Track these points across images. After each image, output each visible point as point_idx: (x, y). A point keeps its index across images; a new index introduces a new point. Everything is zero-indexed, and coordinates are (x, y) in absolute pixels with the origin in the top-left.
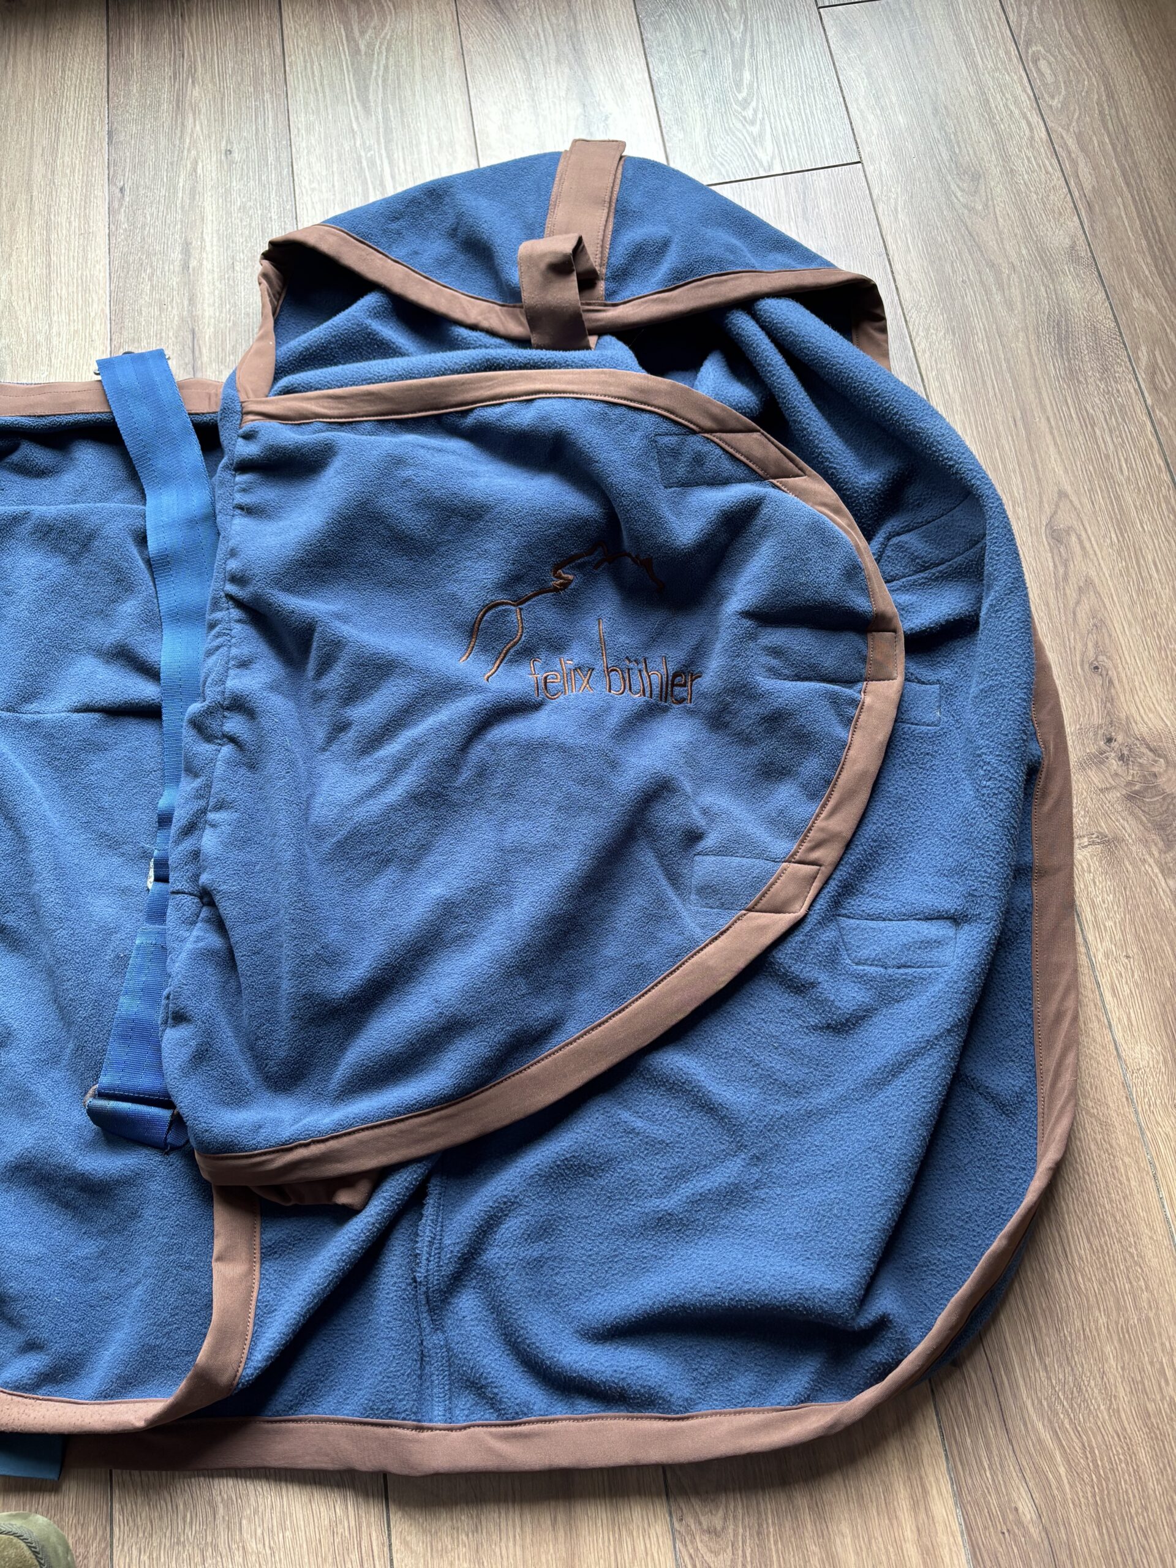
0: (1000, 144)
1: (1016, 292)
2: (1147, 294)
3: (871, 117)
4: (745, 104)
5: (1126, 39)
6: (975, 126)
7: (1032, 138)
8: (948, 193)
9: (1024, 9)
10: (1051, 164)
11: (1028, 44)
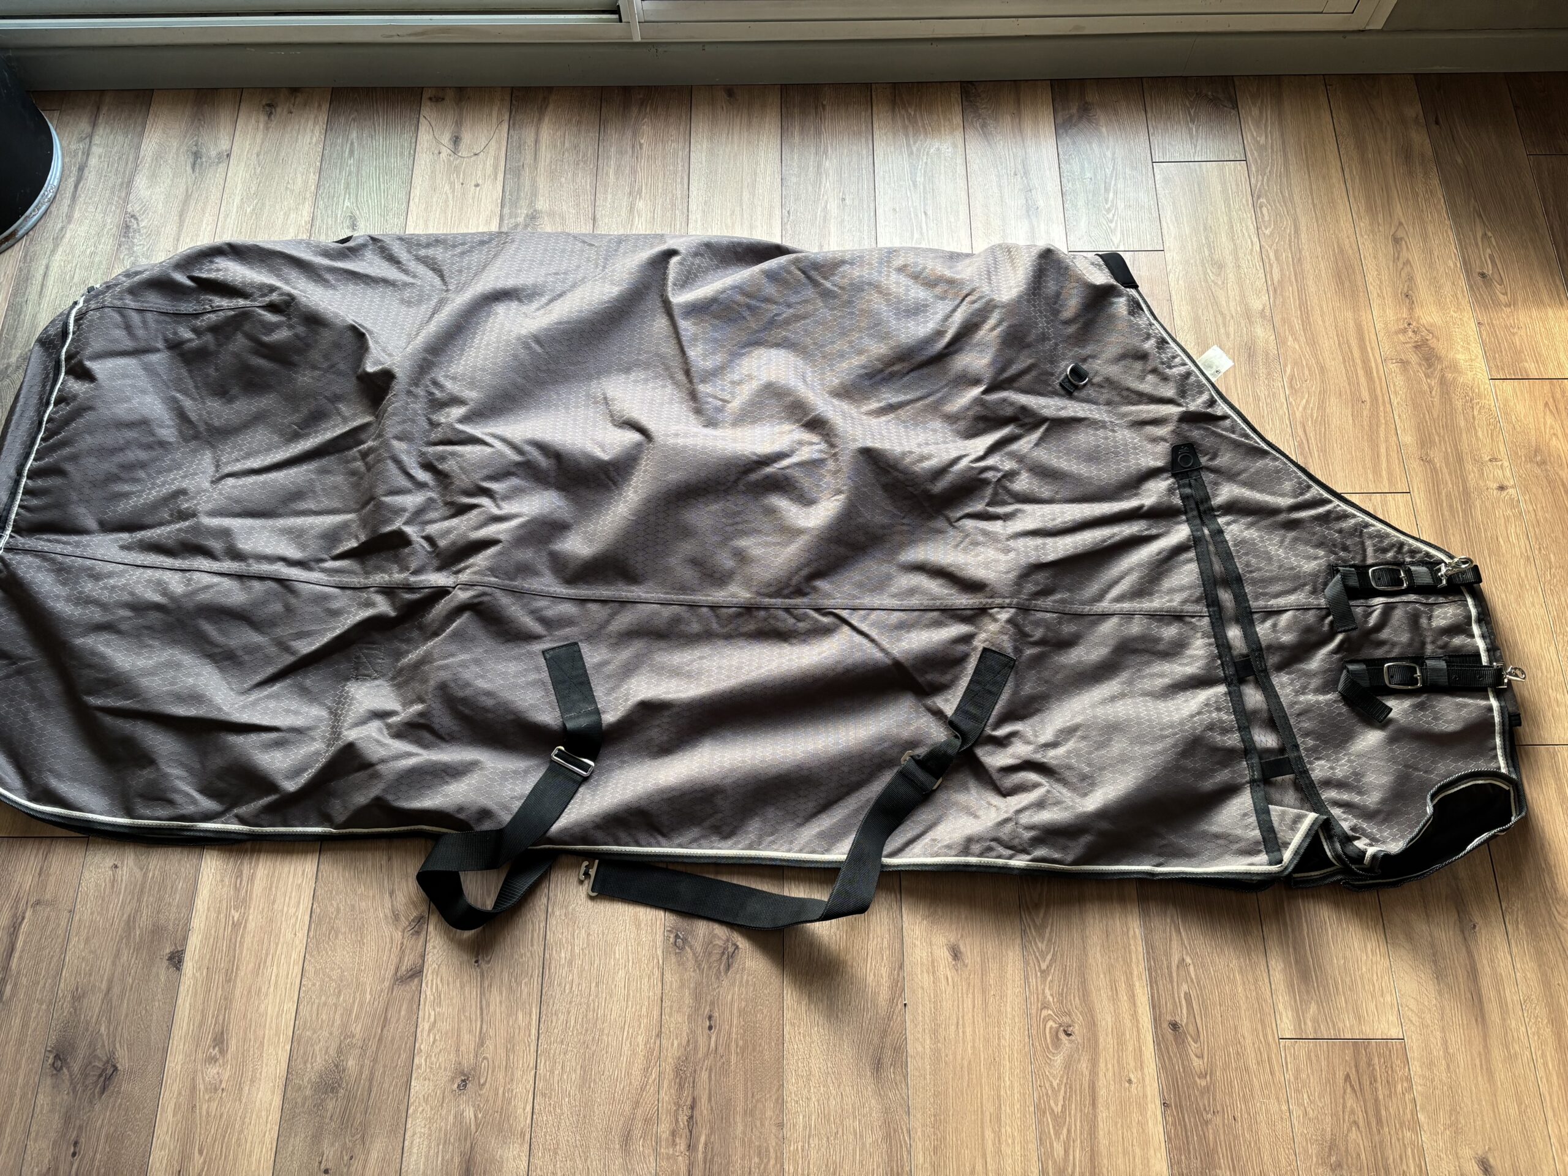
0: (1235, 252)
1: (1231, 329)
2: (1295, 339)
3: (1171, 227)
4: (1108, 211)
5: (1310, 201)
6: (1224, 239)
7: (1252, 250)
8: (1205, 273)
9: (1260, 177)
10: (1259, 265)
11: (1259, 197)
